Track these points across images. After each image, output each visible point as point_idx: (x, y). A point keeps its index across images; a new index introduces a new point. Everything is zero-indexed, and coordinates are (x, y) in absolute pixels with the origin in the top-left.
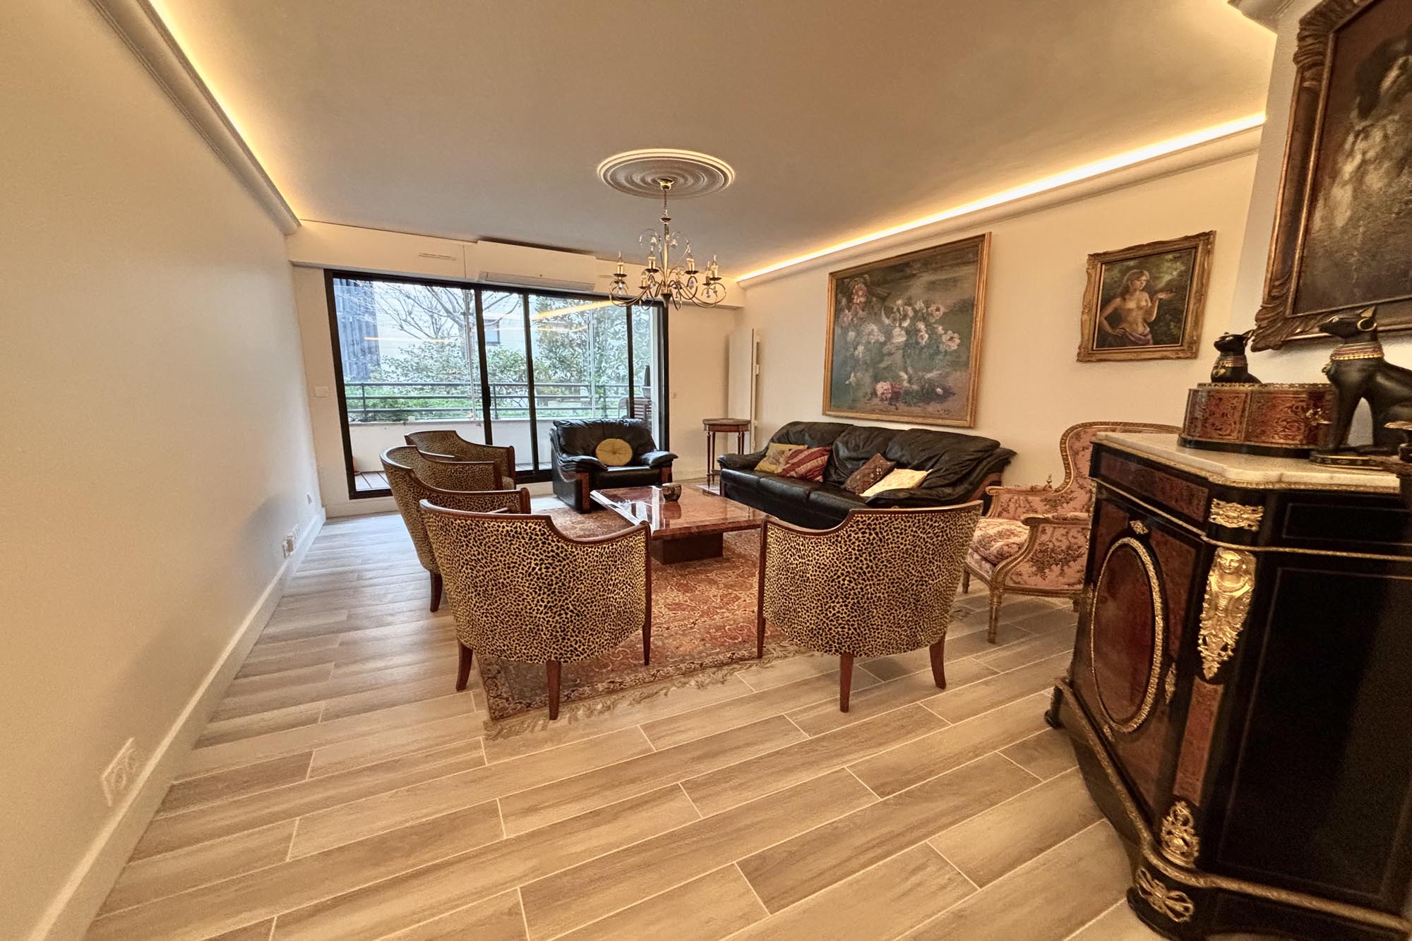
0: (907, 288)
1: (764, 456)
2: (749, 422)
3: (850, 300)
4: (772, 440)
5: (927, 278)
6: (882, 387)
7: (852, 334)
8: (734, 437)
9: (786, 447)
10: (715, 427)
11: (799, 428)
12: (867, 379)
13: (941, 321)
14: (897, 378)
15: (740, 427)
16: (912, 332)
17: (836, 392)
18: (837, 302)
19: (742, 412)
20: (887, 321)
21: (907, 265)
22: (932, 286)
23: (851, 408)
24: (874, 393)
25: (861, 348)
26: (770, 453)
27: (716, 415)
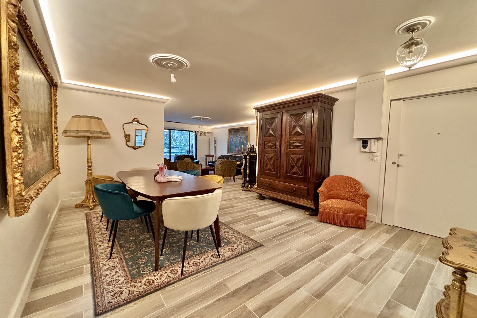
0: (239, 133)
1: (217, 161)
2: (213, 155)
3: (231, 134)
4: (218, 158)
5: (242, 132)
6: (236, 149)
7: (232, 140)
8: (211, 158)
9: (220, 159)
10: (207, 156)
11: (223, 156)
12: (234, 147)
13: (244, 139)
14: (238, 148)
15: (212, 156)
16: (240, 140)
17: (229, 150)
18: (229, 134)
19: (212, 153)
20: (237, 138)
21: (239, 129)
22: (242, 133)
23: (232, 153)
24: (235, 150)
25: (233, 142)
26: (218, 160)
27: (207, 154)
